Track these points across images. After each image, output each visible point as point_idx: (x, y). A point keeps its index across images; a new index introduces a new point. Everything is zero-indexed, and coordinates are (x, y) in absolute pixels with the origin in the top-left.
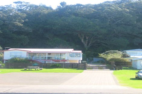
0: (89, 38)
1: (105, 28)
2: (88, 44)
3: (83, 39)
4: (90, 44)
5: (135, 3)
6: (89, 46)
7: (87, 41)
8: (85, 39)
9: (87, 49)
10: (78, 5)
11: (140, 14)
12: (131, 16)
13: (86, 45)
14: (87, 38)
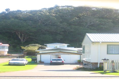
0: (24, 35)
1: (35, 28)
2: (23, 40)
3: (20, 36)
4: (25, 40)
5: (61, 10)
6: (24, 41)
7: (23, 37)
8: (21, 36)
9: (23, 43)
10: (18, 11)
11: (65, 17)
12: (56, 19)
13: (22, 40)
14: (23, 35)
